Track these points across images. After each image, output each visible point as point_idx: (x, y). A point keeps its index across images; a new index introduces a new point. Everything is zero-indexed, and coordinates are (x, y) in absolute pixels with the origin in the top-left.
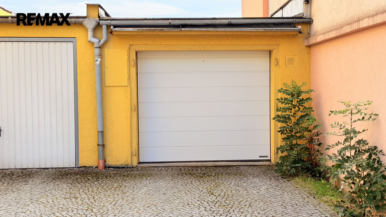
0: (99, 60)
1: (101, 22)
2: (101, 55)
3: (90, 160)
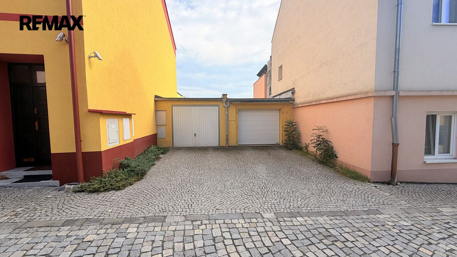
2: (227, 111)
3: (223, 144)
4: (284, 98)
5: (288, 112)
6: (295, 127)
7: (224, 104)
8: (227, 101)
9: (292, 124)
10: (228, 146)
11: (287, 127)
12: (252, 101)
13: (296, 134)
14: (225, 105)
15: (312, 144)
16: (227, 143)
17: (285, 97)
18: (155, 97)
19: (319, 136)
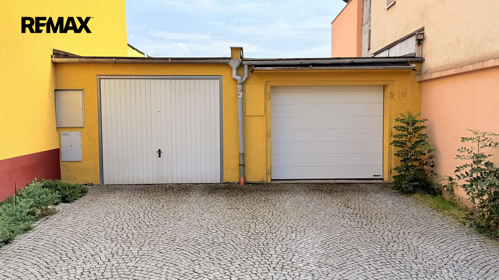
0: (242, 94)
1: (244, 62)
2: (243, 90)
3: (232, 177)
4: (398, 56)
5: (406, 92)
6: (423, 132)
7: (234, 72)
8: (241, 66)
9: (416, 126)
10: (245, 183)
11: (400, 133)
12: (307, 65)
13: (426, 152)
14: (237, 75)
15: (459, 178)
16: (243, 173)
17: (401, 55)
18: (54, 54)
19: (478, 158)
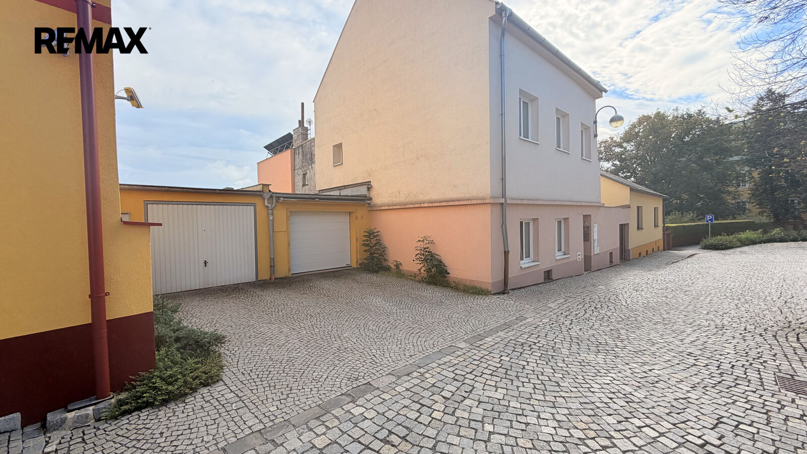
0: (272, 217)
1: (273, 195)
3: (265, 275)
5: (364, 216)
6: (378, 238)
7: (266, 202)
8: (271, 197)
9: (374, 235)
10: (275, 279)
11: (366, 239)
12: (314, 199)
13: (381, 248)
14: (268, 203)
16: (273, 272)
19: (424, 250)
